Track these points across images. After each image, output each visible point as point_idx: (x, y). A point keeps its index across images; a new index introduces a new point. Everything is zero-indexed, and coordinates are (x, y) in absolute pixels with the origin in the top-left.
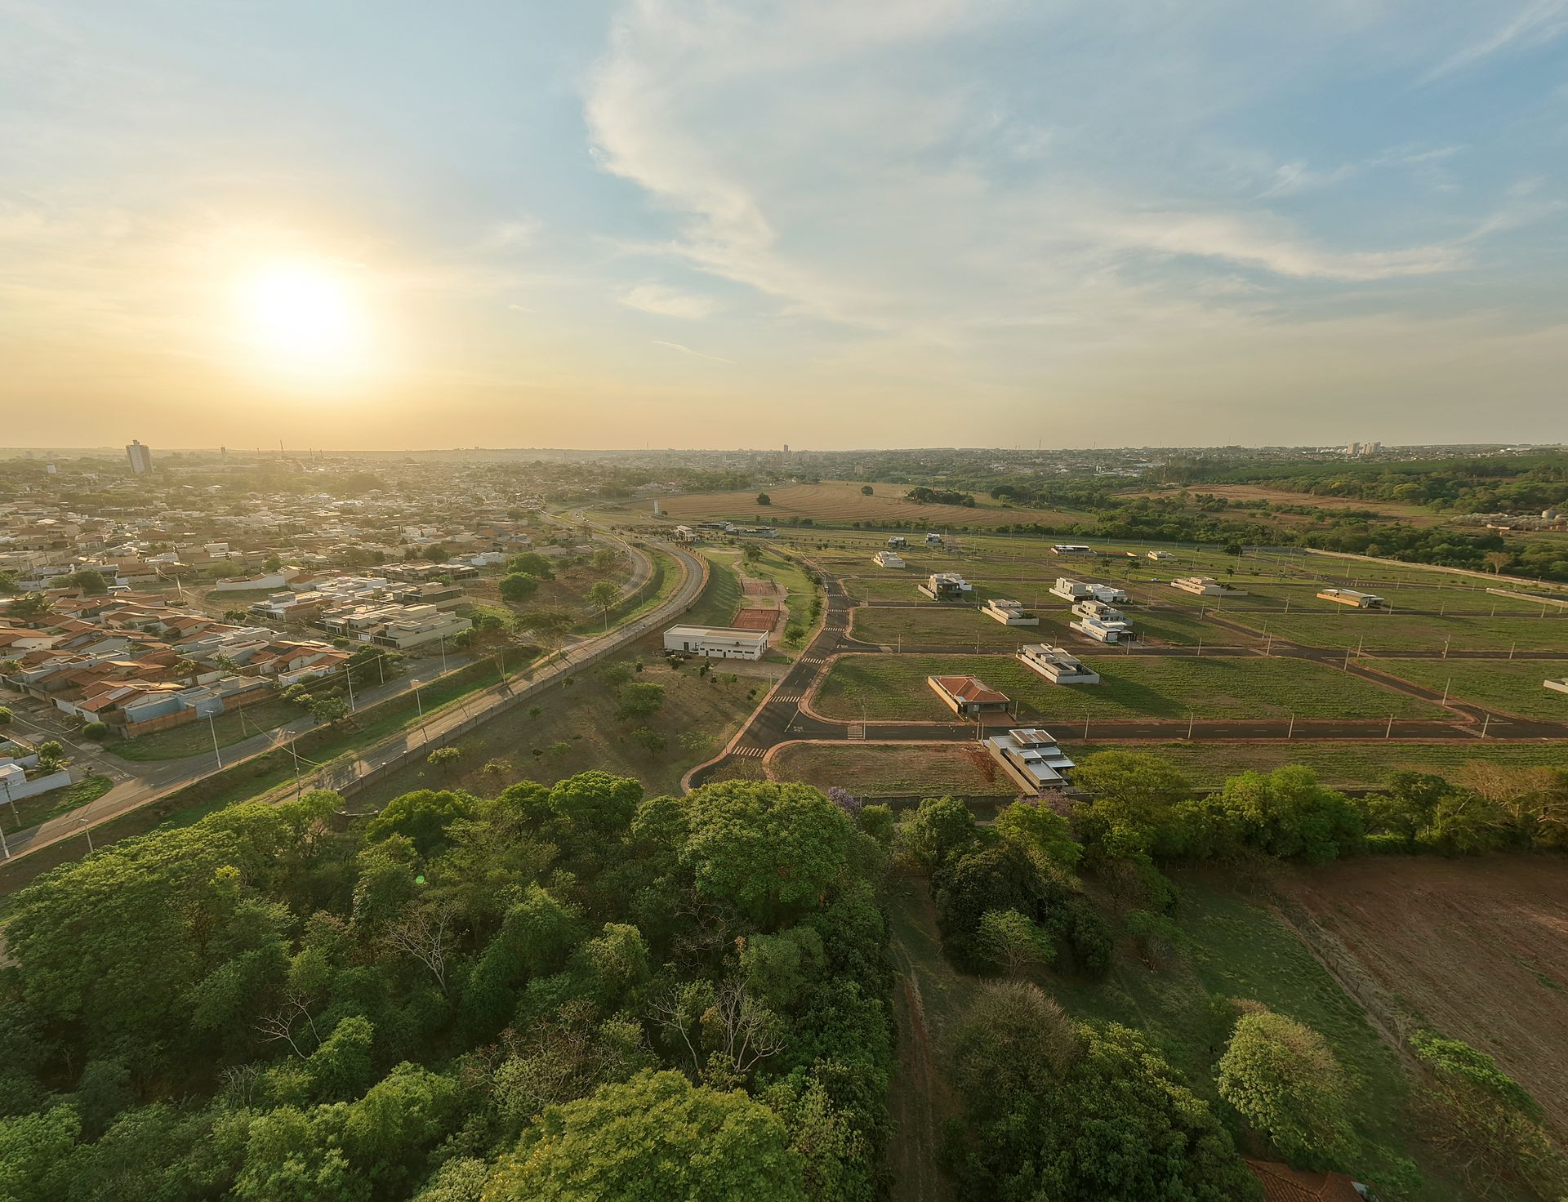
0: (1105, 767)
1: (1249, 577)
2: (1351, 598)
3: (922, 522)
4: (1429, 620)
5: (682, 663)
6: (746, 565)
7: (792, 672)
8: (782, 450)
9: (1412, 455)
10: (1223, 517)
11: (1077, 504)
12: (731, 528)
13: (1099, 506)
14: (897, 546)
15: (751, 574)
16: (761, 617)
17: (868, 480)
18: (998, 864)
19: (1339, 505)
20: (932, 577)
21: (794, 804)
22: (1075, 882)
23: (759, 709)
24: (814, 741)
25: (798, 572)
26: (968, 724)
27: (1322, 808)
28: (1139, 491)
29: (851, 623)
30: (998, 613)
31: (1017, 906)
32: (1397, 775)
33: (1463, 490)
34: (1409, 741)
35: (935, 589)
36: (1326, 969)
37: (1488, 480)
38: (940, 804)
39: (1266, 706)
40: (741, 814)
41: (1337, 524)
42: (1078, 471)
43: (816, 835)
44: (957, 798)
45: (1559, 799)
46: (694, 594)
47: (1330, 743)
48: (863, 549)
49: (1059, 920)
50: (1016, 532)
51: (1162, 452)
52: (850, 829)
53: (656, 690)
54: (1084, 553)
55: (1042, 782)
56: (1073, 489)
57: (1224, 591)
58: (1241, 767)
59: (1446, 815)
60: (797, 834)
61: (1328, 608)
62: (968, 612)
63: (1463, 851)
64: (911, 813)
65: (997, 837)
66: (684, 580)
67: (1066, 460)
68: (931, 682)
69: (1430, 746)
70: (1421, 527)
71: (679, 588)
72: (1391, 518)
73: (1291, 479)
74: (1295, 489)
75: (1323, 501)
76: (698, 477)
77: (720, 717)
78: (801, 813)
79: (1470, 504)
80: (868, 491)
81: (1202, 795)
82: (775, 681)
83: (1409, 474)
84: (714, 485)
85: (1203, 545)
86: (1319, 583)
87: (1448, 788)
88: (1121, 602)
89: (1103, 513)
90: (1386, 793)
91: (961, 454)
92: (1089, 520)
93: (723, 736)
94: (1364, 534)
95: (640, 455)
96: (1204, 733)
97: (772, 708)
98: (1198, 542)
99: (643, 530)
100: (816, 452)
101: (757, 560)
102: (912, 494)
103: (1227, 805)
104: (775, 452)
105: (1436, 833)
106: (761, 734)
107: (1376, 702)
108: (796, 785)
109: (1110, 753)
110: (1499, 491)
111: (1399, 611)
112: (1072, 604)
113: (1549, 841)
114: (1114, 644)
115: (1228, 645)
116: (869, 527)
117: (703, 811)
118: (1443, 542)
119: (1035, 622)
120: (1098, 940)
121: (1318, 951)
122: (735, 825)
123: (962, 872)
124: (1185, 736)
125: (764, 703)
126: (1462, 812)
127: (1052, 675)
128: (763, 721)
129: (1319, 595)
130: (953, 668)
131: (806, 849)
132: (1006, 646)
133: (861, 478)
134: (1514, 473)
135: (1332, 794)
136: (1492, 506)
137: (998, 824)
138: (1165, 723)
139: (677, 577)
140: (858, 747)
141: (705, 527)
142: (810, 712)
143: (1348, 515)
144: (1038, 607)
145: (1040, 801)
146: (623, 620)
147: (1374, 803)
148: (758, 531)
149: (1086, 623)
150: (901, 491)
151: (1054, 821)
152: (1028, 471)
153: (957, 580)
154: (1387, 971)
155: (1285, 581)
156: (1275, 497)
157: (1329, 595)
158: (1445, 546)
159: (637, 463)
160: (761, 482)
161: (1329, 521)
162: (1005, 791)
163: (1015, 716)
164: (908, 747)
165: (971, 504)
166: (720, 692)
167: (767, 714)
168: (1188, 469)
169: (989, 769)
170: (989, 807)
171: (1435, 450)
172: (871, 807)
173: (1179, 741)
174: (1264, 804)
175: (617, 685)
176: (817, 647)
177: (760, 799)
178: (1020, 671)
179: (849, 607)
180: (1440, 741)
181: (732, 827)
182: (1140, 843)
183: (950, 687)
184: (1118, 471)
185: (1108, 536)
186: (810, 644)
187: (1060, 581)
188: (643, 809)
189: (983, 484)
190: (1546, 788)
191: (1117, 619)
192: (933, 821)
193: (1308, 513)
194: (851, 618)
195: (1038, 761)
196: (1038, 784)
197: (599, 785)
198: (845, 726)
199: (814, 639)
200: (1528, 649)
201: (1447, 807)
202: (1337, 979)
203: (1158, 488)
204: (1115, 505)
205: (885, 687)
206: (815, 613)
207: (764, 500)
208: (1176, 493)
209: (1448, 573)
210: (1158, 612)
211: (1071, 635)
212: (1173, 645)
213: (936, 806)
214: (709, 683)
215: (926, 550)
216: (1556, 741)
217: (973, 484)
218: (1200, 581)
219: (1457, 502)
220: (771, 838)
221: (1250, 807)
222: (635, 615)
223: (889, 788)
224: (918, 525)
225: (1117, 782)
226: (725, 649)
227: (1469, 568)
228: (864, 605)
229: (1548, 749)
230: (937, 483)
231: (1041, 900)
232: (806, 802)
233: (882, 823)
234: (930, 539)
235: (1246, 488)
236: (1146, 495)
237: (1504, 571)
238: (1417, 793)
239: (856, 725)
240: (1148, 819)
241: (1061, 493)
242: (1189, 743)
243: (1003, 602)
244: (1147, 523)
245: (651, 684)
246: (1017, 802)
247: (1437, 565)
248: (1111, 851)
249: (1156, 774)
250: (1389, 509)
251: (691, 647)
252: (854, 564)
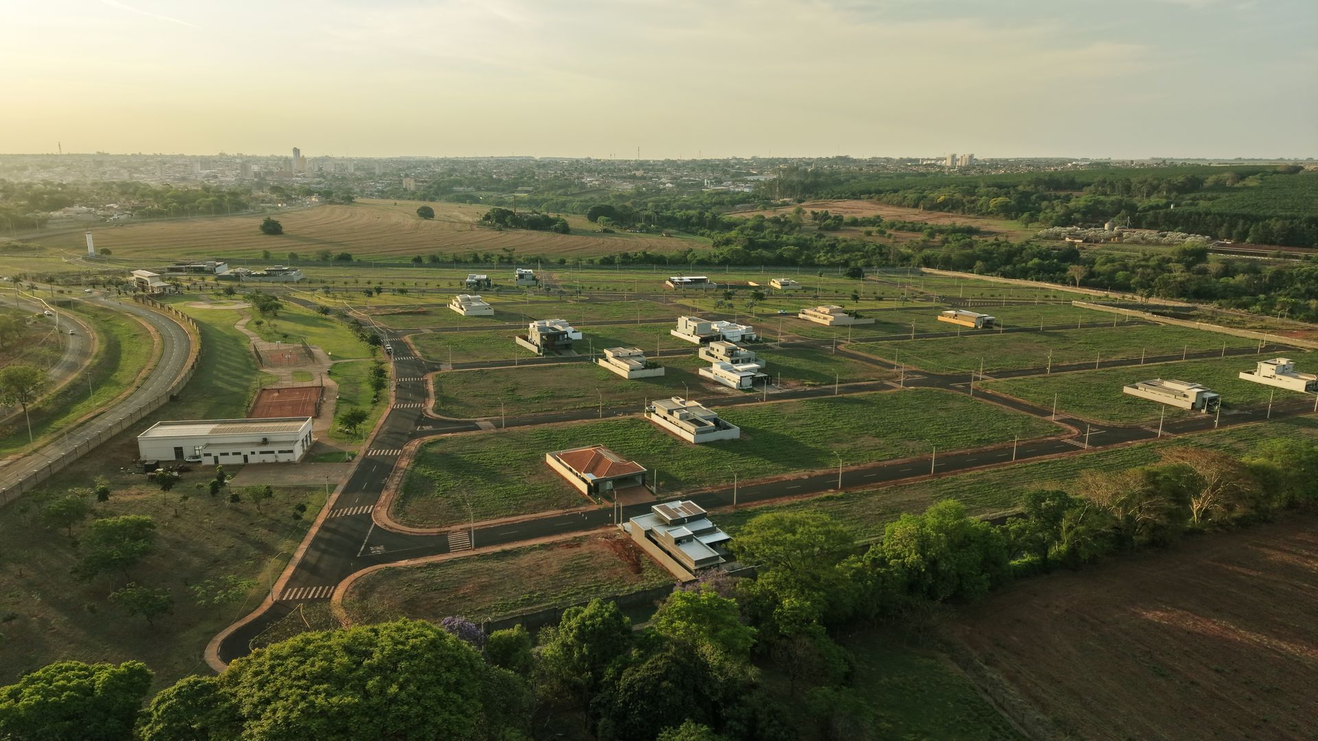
0: (768, 534)
1: (873, 303)
2: (967, 319)
3: (506, 254)
4: (1032, 337)
5: (177, 479)
6: (259, 323)
7: (356, 473)
8: (291, 155)
9: (1000, 168)
10: (841, 236)
11: (686, 226)
12: (225, 270)
13: (712, 228)
14: (478, 287)
15: (269, 337)
16: (295, 398)
17: (424, 198)
18: (666, 672)
19: (945, 220)
20: (531, 325)
21: (400, 647)
22: (753, 672)
23: (314, 531)
24: (403, 563)
25: (343, 329)
26: (601, 507)
27: (974, 541)
28: (753, 208)
29: (432, 395)
30: (617, 365)
31: (691, 716)
32: (1030, 496)
33: (1045, 204)
34: (1031, 461)
35: (538, 341)
36: (995, 707)
37: (1062, 194)
38: (587, 612)
39: (907, 442)
40: (324, 676)
41: (945, 241)
42: (685, 186)
43: (438, 682)
44: (607, 600)
45: (1149, 496)
46: (178, 372)
47: (968, 474)
48: (432, 292)
49: (739, 720)
50: (623, 263)
51: (772, 163)
52: (482, 663)
53: (141, 526)
54: (704, 285)
55: (697, 563)
56: (681, 208)
57: (852, 321)
58: (893, 512)
59: (1070, 528)
60: (412, 687)
61: (949, 332)
62: (582, 366)
63: (1085, 560)
64: (551, 630)
65: (660, 639)
66: (157, 352)
67: (670, 173)
68: (550, 460)
69: (1048, 463)
70: (1015, 242)
71: (151, 365)
72: (990, 233)
73: (901, 193)
74: (905, 203)
75: (931, 216)
76: (157, 195)
77: (253, 552)
78: (412, 657)
79: (1051, 218)
80: (426, 213)
81: (866, 547)
82: (333, 488)
83: (1000, 186)
84: (186, 207)
85: (824, 269)
86: (938, 304)
87: (1071, 501)
88: (750, 340)
89: (719, 236)
90: (1021, 515)
91: (544, 165)
92: (702, 245)
93: (264, 576)
94: (969, 251)
95: (46, 162)
96: (854, 480)
97: (333, 526)
98: (818, 266)
99: (73, 280)
100: (343, 159)
101: (276, 316)
102: (488, 217)
103: (888, 554)
104: (280, 159)
105: (1064, 548)
106: (323, 565)
107: (1001, 425)
108: (399, 624)
109: (765, 517)
110: (1072, 204)
111: (1010, 329)
112: (698, 347)
113: (1144, 538)
114: (749, 390)
115: (864, 381)
116: (435, 261)
117: (262, 686)
118: (1035, 256)
119: (660, 372)
120: (783, 733)
121: (986, 691)
122: (317, 693)
123: (626, 691)
124: (835, 487)
125: (320, 521)
126: (1082, 523)
127: (688, 434)
128: (322, 546)
129: (940, 318)
130: (574, 440)
131: (428, 703)
132: (632, 404)
133: (413, 196)
134: (1080, 187)
135: (979, 526)
136: (1066, 221)
137: (658, 623)
138: (814, 474)
139: (145, 349)
140: (467, 560)
141: (180, 270)
142: (391, 523)
143: (955, 231)
144: (662, 354)
145: (702, 585)
146: (58, 423)
147: (1013, 527)
148: (270, 273)
149: (716, 368)
150: (469, 214)
151: (721, 606)
152: (628, 187)
153: (563, 326)
154: (1043, 695)
155: (909, 305)
156: (889, 213)
157: (948, 317)
158: (1036, 260)
159: (44, 175)
160: (263, 201)
161: (939, 238)
162: (657, 582)
163: (654, 489)
164: (533, 549)
165: (565, 230)
166: (247, 514)
167: (327, 535)
168: (802, 183)
169: (633, 556)
170: (644, 604)
171: (1018, 162)
172: (500, 633)
173: (831, 492)
174: (922, 547)
175: (67, 526)
176: (389, 432)
177: (348, 650)
178: (652, 434)
179: (425, 373)
180: (1054, 457)
181: (312, 698)
182: (813, 613)
183: (576, 463)
184: (728, 185)
185: (725, 263)
186: (377, 429)
187: (682, 321)
188: (159, 703)
189: (576, 204)
190: (1140, 488)
191: (748, 361)
192: (583, 634)
193: (920, 230)
194: (431, 388)
195: (689, 539)
196: (692, 567)
197: (74, 682)
198: (443, 536)
199: (381, 421)
200: (1108, 358)
201: (1070, 520)
202: (1006, 715)
203: (772, 205)
204: (730, 226)
205: (491, 475)
206: (379, 385)
207: (272, 228)
208: (791, 210)
209: (1042, 288)
210: (791, 349)
211: (703, 384)
212: (810, 385)
213: (583, 615)
214: (228, 503)
215: (519, 291)
216: (1138, 444)
217: (564, 204)
218: (827, 311)
219: (1041, 216)
220: (375, 700)
221: (910, 553)
222: (79, 413)
223: (515, 605)
224: (502, 258)
225: (782, 548)
226: (246, 451)
227: (1056, 282)
228: (446, 368)
229: (1133, 452)
230: (518, 203)
231: (716, 702)
232: (417, 641)
233: (517, 651)
234: (521, 276)
235: (859, 203)
236: (761, 213)
237: (1084, 284)
238: (1047, 510)
239: (457, 532)
240: (815, 585)
241: (669, 213)
242: (841, 494)
243: (623, 351)
244: (765, 246)
245: (132, 517)
246: (677, 592)
247: (1032, 280)
248: (783, 629)
249: (819, 533)
250: (988, 224)
251: (187, 454)
252: (424, 313)
